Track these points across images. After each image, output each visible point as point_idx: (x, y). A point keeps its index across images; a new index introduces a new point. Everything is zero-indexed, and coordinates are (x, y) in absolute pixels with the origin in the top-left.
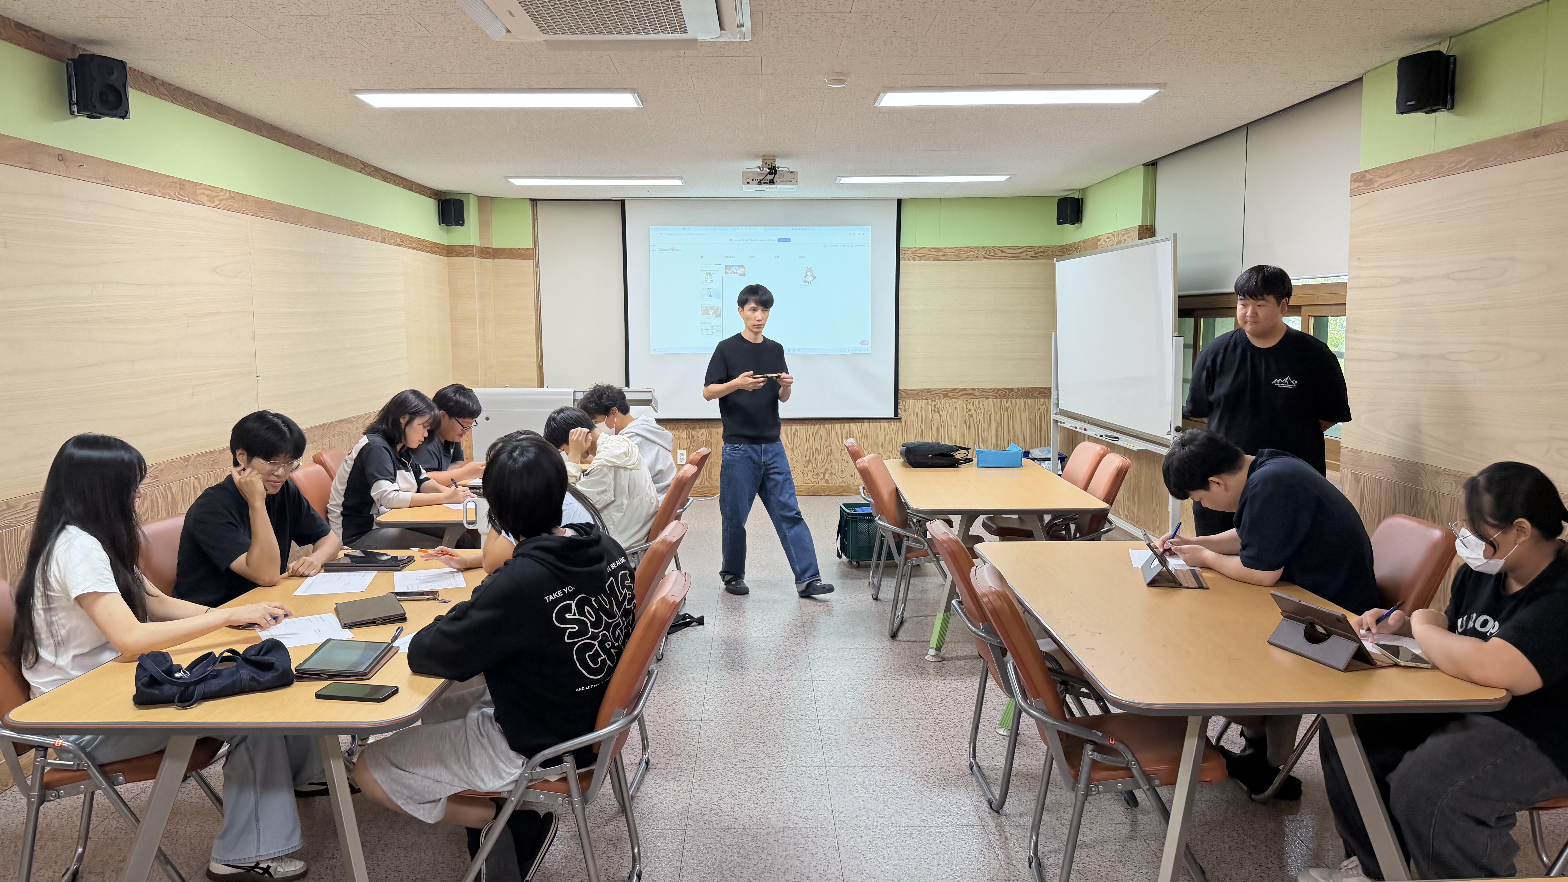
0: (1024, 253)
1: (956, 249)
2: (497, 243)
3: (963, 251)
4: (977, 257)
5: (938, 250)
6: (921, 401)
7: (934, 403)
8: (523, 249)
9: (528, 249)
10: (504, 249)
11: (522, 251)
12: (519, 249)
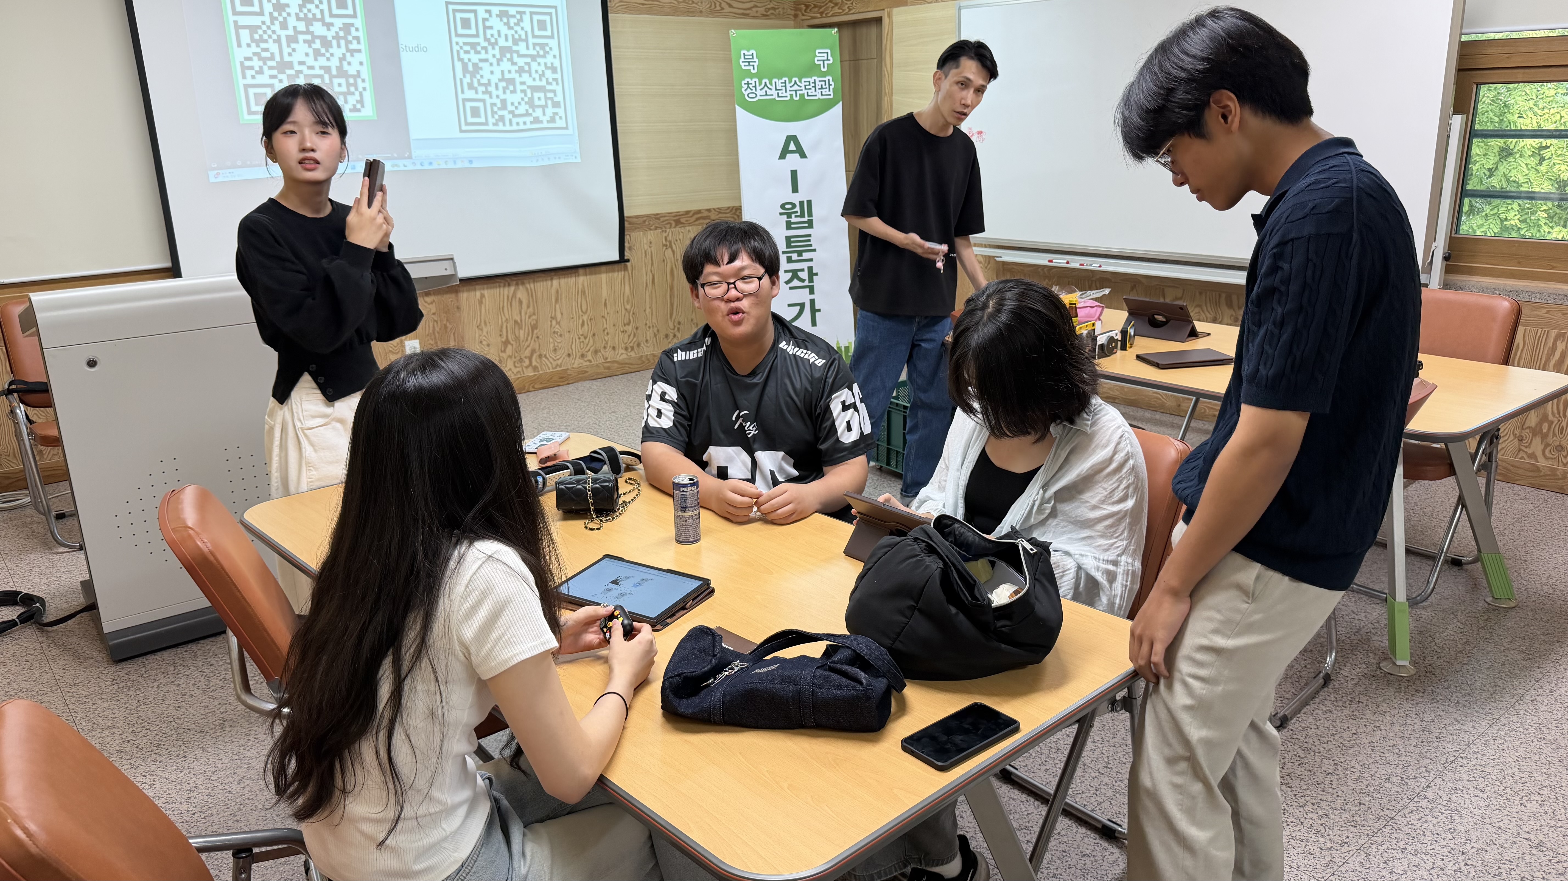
4: (701, 12)
6: (649, 232)
7: (665, 234)
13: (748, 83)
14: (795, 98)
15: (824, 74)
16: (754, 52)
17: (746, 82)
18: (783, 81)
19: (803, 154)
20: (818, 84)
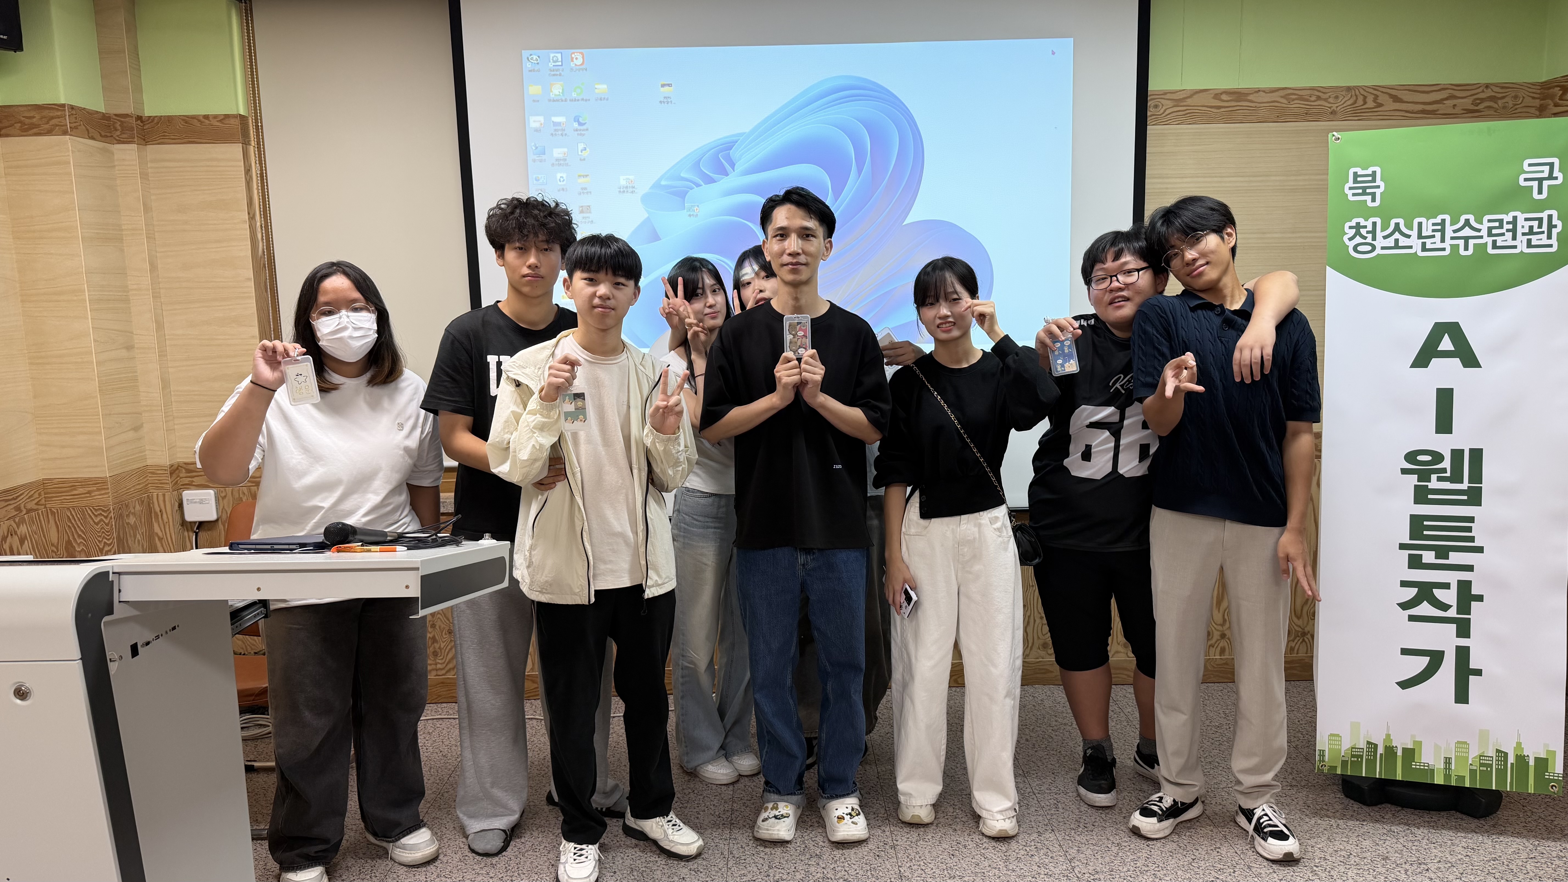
0: (1450, 103)
1: (1282, 93)
3: (1301, 98)
4: (1333, 113)
5: (1238, 95)
8: (215, 117)
10: (170, 119)
11: (215, 123)
12: (206, 117)
13: (1358, 227)
14: (1462, 252)
15: (1540, 206)
16: (1378, 170)
17: (1353, 223)
18: (1438, 220)
19: (1470, 360)
20: (1523, 226)
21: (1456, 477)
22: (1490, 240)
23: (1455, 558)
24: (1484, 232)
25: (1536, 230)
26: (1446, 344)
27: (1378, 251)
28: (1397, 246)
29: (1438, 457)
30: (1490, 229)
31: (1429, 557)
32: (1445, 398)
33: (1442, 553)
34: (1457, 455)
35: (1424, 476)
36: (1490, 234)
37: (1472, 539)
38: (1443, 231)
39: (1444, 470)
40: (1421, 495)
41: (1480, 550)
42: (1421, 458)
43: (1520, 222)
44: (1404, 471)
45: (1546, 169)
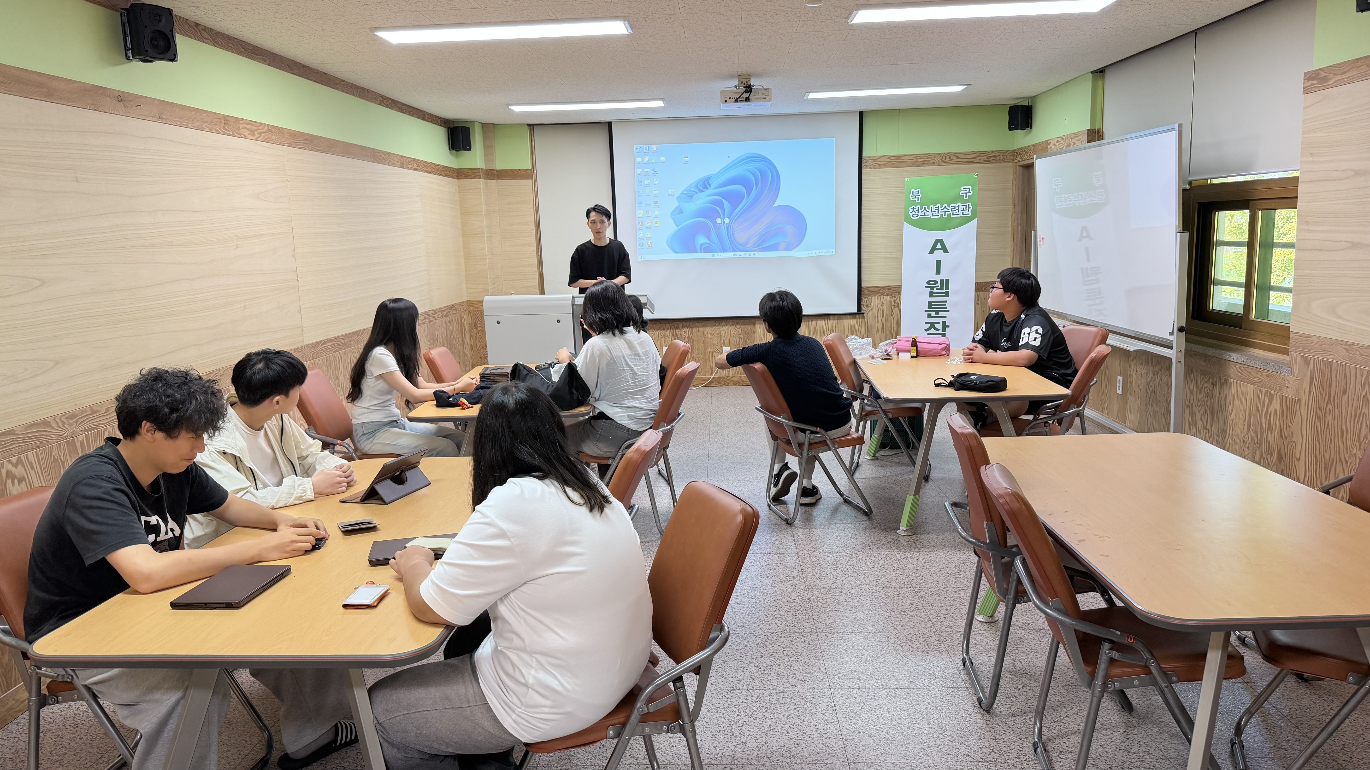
0: (978, 158)
1: (913, 156)
2: (500, 164)
3: (921, 158)
4: (933, 163)
5: (898, 157)
6: (882, 297)
8: (523, 170)
9: (527, 170)
10: (506, 171)
11: (522, 172)
12: (519, 170)
13: (913, 208)
14: (944, 216)
15: (966, 201)
16: (919, 190)
17: (912, 208)
18: (937, 206)
19: (946, 251)
20: (961, 208)
21: (942, 289)
22: (951, 213)
23: (941, 314)
24: (950, 210)
25: (965, 209)
26: (939, 246)
27: (919, 216)
28: (925, 215)
29: (936, 282)
30: (952, 209)
31: (933, 314)
32: (938, 263)
33: (937, 312)
34: (942, 281)
35: (932, 288)
36: (952, 211)
37: (946, 308)
38: (938, 210)
39: (938, 286)
40: (931, 295)
41: (948, 311)
42: (931, 283)
43: (960, 207)
44: (926, 287)
45: (968, 189)
